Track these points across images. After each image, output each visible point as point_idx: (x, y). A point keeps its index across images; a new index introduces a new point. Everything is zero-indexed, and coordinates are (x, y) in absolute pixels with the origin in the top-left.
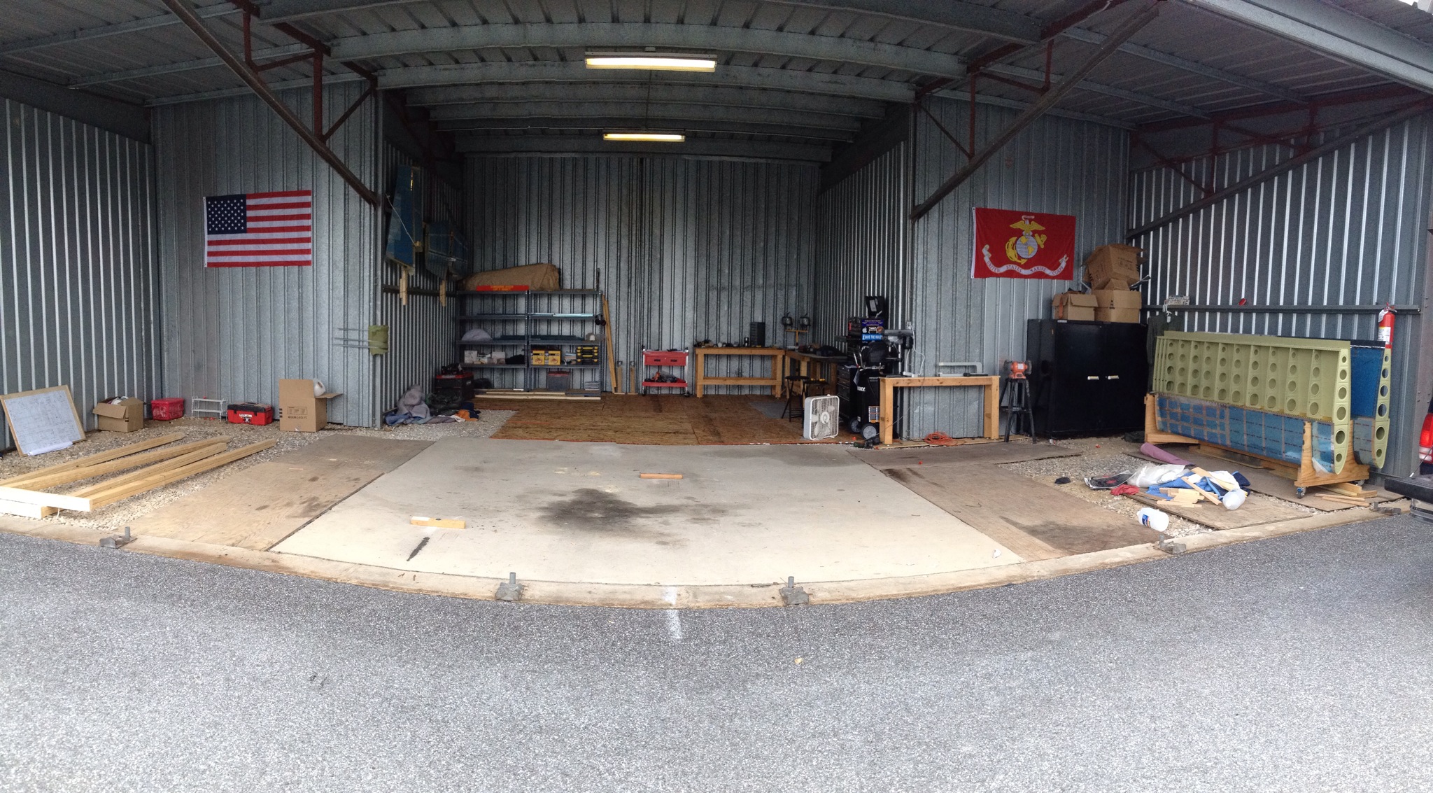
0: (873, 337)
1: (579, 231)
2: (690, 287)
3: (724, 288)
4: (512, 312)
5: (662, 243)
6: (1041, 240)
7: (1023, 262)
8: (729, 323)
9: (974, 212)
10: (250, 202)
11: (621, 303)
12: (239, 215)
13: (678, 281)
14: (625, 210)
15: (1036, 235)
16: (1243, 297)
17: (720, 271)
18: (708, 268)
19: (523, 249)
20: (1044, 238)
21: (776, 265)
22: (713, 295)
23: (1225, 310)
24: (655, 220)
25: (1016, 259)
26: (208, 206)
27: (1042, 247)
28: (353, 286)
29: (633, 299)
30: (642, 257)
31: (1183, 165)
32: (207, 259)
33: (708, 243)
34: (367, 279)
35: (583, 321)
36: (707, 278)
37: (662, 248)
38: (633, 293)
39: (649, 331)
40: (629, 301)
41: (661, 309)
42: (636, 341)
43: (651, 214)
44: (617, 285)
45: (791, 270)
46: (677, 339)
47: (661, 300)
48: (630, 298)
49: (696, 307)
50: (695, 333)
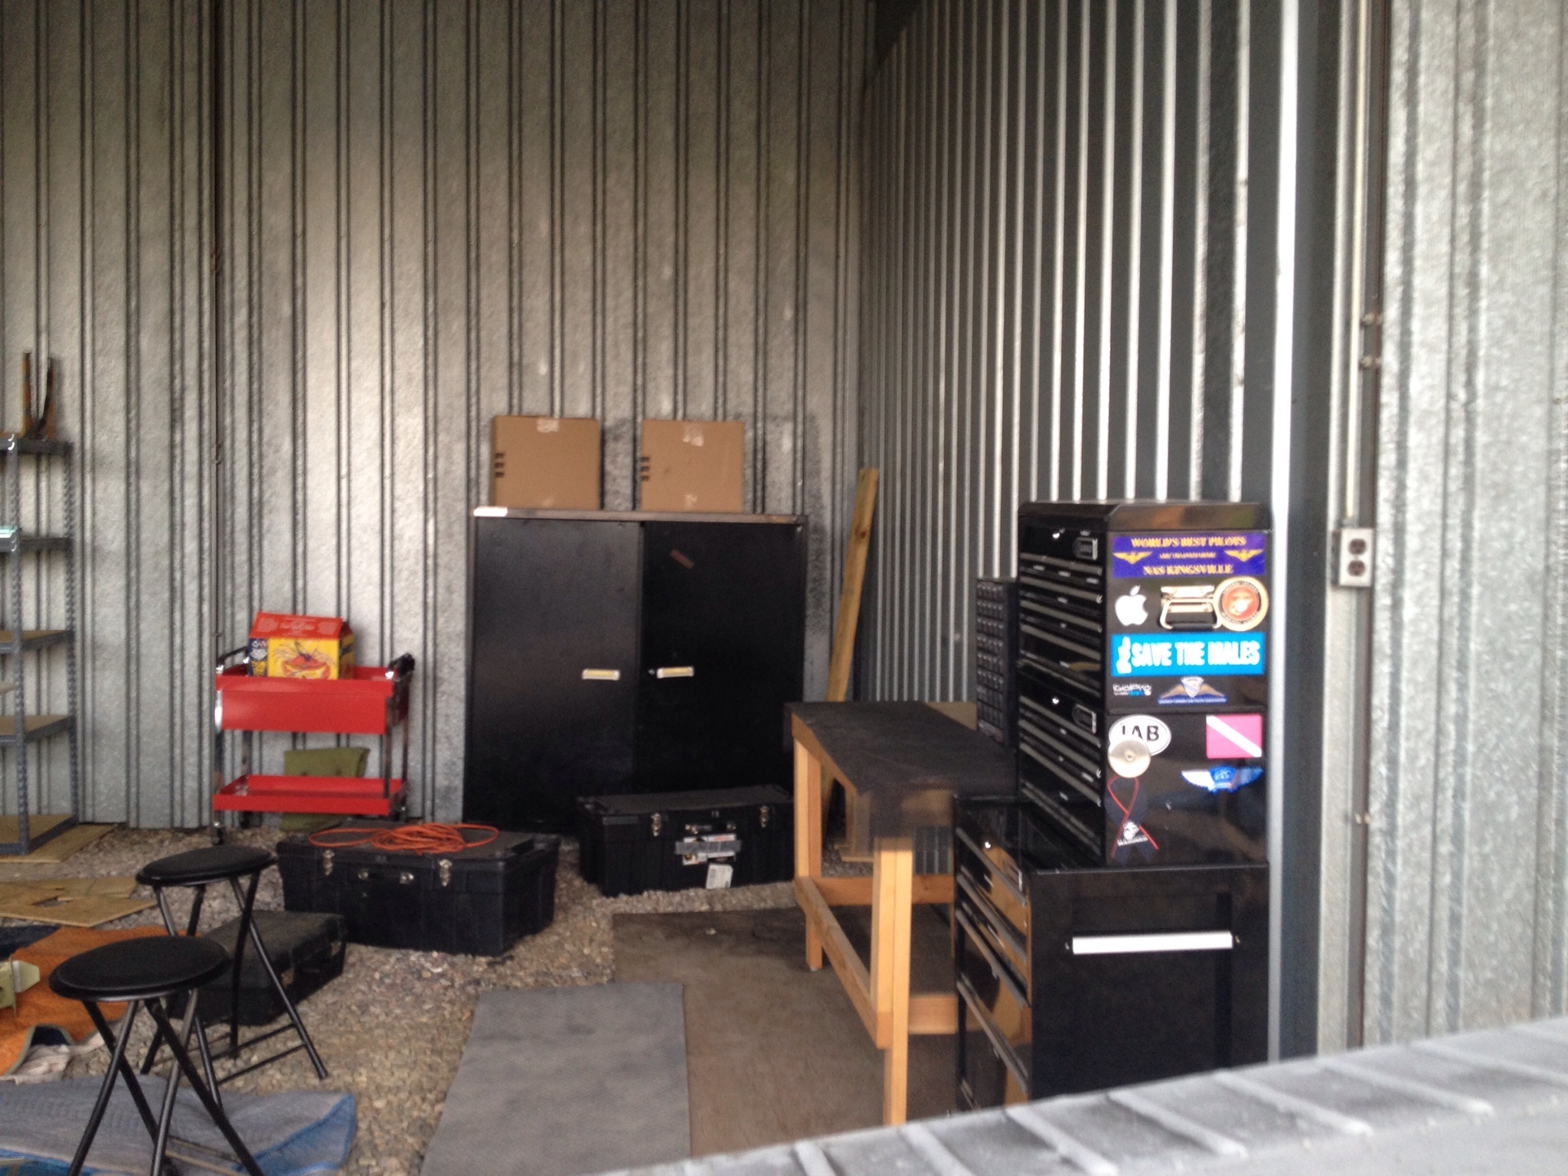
11: (146, 488)
14: (153, 138)
17: (516, 367)
18: (472, 354)
21: (721, 347)
24: (267, 181)
30: (222, 314)
33: (473, 265)
36: (472, 394)
37: (299, 281)
38: (191, 446)
39: (256, 587)
40: (177, 480)
41: (300, 504)
42: (206, 624)
43: (255, 155)
44: (128, 421)
45: (773, 362)
46: (365, 611)
47: (300, 470)
48: (177, 468)
49: (431, 497)
50: (431, 593)
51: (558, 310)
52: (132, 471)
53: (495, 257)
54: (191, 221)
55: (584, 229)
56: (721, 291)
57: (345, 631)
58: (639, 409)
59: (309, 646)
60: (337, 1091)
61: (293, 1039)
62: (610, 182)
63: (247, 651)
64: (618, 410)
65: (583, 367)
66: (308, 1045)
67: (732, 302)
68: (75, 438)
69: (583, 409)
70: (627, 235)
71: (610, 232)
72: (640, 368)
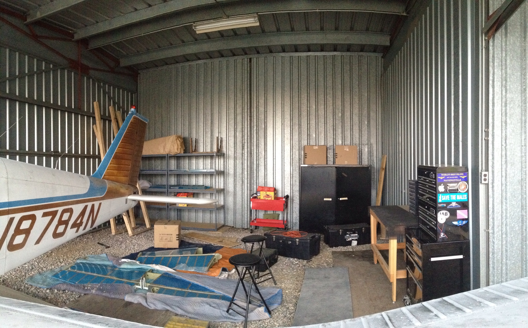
5: (265, 118)
11: (237, 162)
14: (239, 95)
17: (309, 135)
18: (300, 133)
21: (352, 130)
24: (260, 101)
30: (251, 128)
33: (300, 115)
36: (300, 141)
37: (266, 121)
38: (246, 154)
39: (258, 181)
40: (243, 160)
41: (266, 164)
42: (248, 188)
43: (257, 97)
44: (234, 149)
45: (363, 133)
46: (279, 186)
47: (266, 158)
48: (243, 157)
49: (292, 162)
50: (292, 182)
51: (317, 124)
52: (235, 158)
53: (304, 114)
54: (246, 111)
55: (323, 107)
56: (351, 118)
57: (275, 190)
58: (335, 143)
59: (268, 193)
60: (278, 288)
61: (270, 276)
62: (328, 97)
63: (256, 194)
64: (330, 143)
65: (323, 135)
66: (273, 278)
67: (354, 120)
68: (225, 153)
69: (323, 144)
70: (331, 107)
71: (328, 107)
72: (334, 134)
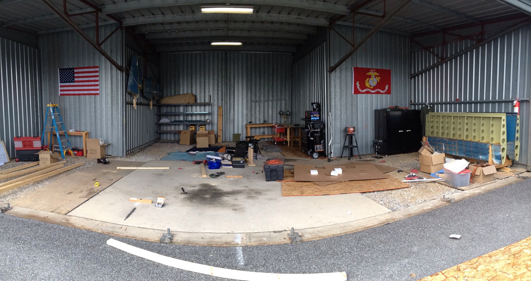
0: (315, 118)
1: (203, 80)
2: (245, 101)
3: (257, 101)
4: (178, 112)
5: (234, 84)
6: (378, 79)
7: (372, 87)
8: (260, 115)
9: (353, 69)
10: (75, 71)
12: (72, 76)
13: (240, 98)
14: (220, 72)
15: (376, 77)
16: (458, 98)
17: (256, 95)
18: (251, 93)
19: (181, 88)
20: (379, 78)
21: (277, 92)
22: (253, 104)
23: (451, 103)
24: (231, 76)
25: (369, 87)
26: (60, 72)
27: (379, 81)
28: (114, 102)
29: (223, 106)
30: (227, 90)
31: (431, 49)
32: (60, 93)
33: (251, 84)
34: (120, 100)
35: (205, 115)
37: (234, 86)
38: (223, 103)
39: (230, 117)
41: (234, 109)
42: (225, 121)
43: (230, 73)
44: (217, 101)
45: (282, 94)
47: (234, 106)
52: (218, 106)
55: (263, 80)
56: (277, 86)
58: (268, 99)
68: (212, 103)
70: (267, 81)
72: (269, 94)
